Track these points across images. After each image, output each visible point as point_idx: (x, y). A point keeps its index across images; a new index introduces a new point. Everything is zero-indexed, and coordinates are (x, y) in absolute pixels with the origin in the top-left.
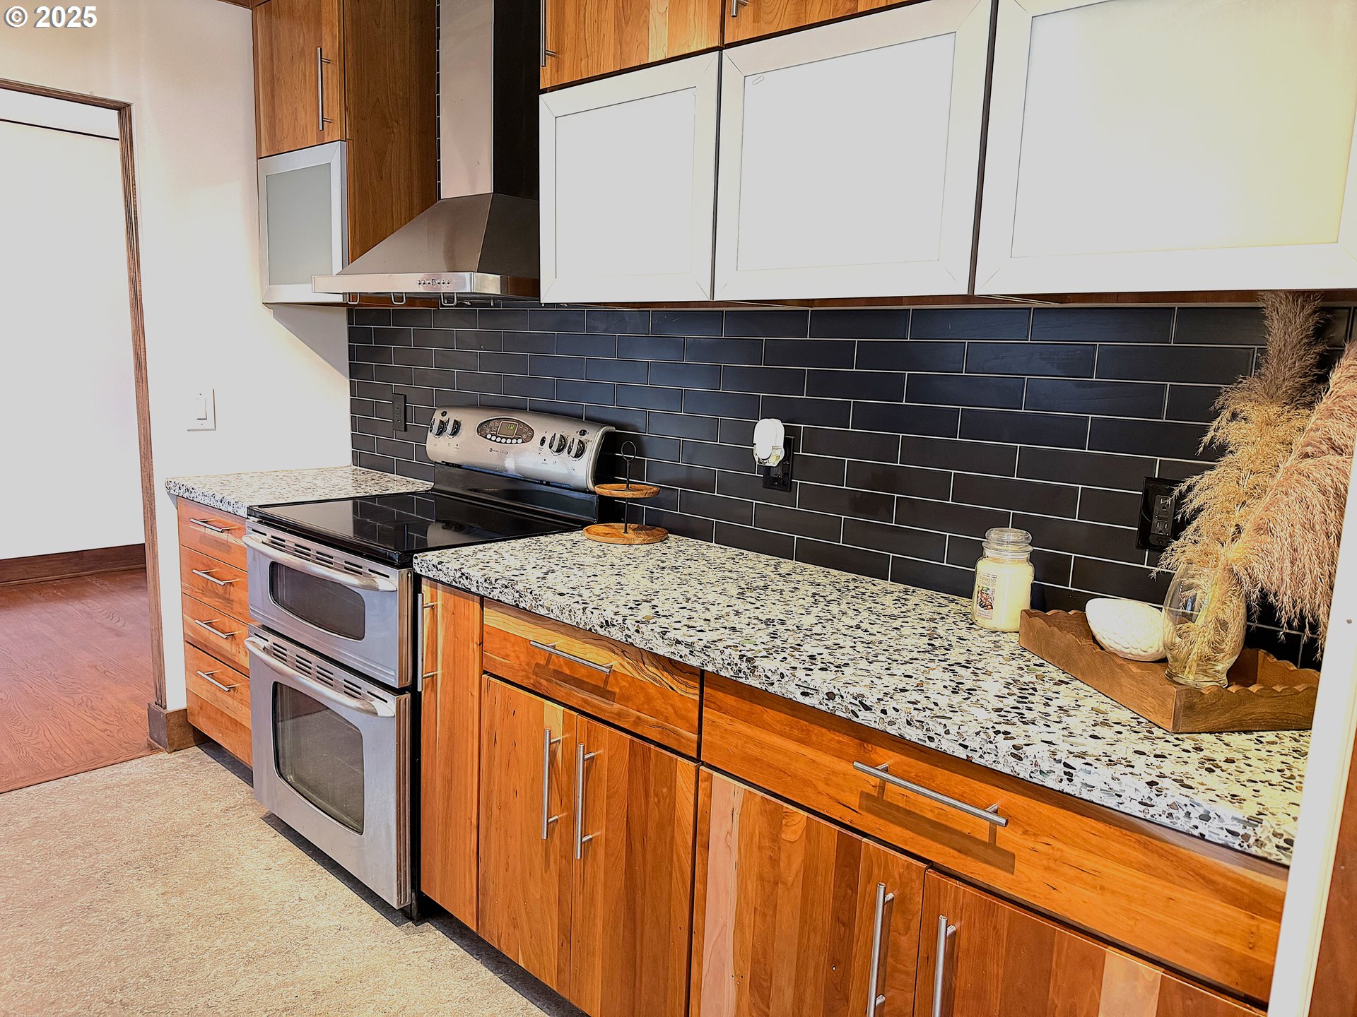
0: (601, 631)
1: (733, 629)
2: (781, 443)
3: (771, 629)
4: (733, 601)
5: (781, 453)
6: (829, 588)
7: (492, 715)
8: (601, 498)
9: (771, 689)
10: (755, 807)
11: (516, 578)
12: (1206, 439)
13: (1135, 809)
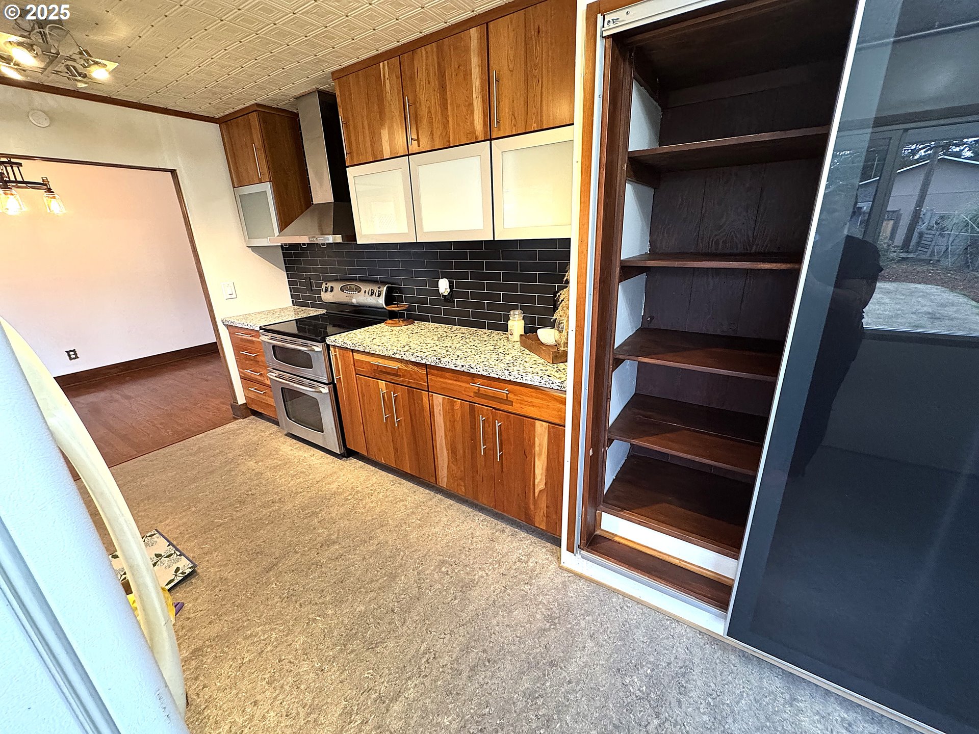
0: (393, 356)
1: (435, 351)
2: (448, 287)
3: (447, 349)
4: (436, 341)
5: (449, 290)
6: (467, 334)
7: (362, 387)
8: (389, 310)
9: (446, 367)
10: (446, 401)
11: (363, 342)
12: (565, 279)
13: (537, 384)
